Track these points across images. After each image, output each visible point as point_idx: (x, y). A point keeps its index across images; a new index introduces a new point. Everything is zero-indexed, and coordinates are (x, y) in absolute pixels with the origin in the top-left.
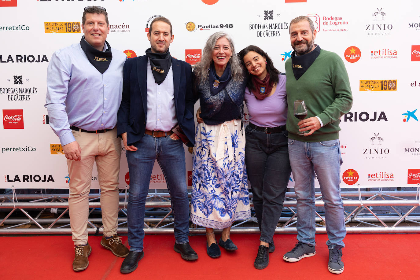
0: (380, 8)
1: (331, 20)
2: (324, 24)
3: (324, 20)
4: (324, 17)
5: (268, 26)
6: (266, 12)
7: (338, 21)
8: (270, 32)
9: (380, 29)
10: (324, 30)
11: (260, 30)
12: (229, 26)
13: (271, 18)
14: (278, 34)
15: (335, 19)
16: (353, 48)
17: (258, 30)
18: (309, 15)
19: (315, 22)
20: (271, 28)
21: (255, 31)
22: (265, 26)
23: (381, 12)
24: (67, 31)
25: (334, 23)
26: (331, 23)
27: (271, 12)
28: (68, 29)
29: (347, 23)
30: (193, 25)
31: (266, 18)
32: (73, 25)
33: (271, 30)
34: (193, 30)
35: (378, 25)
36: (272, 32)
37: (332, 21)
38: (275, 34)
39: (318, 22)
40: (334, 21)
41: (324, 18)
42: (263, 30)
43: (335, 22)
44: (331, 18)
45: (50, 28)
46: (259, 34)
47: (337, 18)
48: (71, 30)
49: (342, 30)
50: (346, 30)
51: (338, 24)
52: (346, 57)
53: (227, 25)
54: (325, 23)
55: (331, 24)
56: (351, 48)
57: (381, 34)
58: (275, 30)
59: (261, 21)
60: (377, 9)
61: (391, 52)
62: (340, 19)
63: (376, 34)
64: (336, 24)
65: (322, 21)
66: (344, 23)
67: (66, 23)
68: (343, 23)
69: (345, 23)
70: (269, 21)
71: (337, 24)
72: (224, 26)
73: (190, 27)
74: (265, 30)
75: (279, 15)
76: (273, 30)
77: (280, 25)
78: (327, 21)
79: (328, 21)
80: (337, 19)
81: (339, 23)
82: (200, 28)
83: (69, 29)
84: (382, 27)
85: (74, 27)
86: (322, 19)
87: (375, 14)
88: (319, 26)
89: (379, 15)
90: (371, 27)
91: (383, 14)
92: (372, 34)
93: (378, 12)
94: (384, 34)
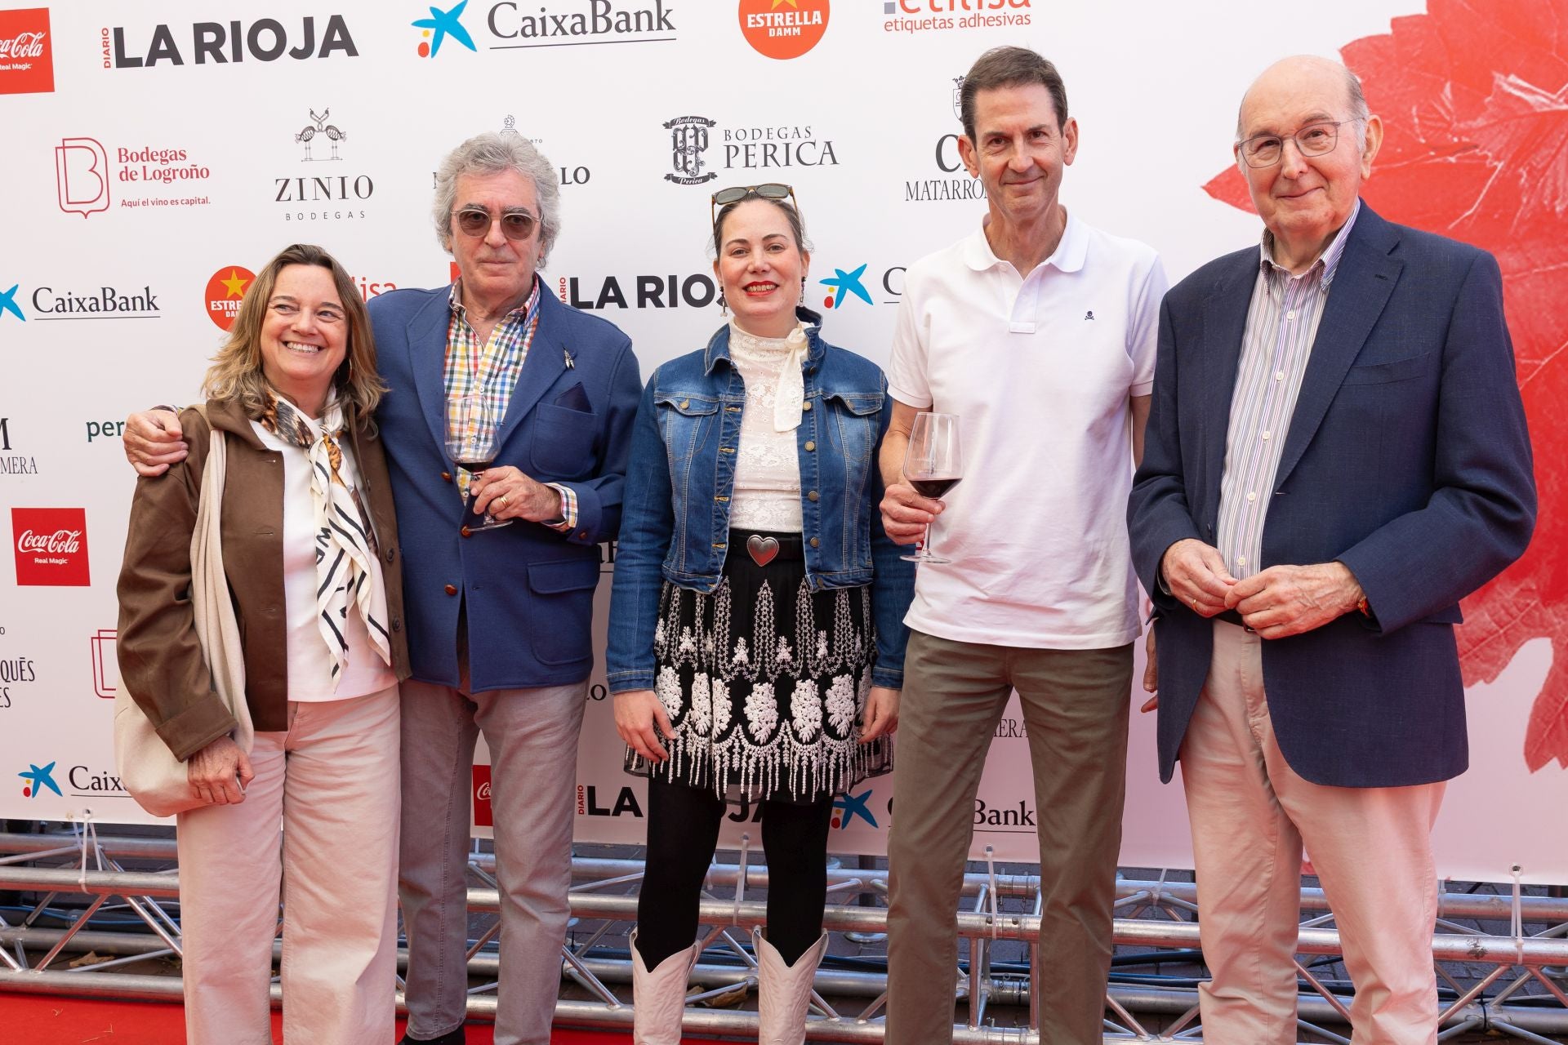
0: (319, 112)
1: (146, 163)
2: (124, 175)
3: (120, 161)
4: (120, 150)
7: (173, 165)
9: (328, 194)
10: (124, 203)
15: (159, 157)
16: (234, 274)
18: (67, 143)
19: (91, 170)
23: (325, 124)
25: (157, 174)
26: (149, 175)
29: (205, 172)
35: (318, 180)
37: (152, 166)
39: (100, 169)
40: (158, 166)
41: (123, 155)
43: (162, 168)
44: (147, 155)
47: (169, 155)
49: (190, 202)
50: (204, 202)
51: (174, 178)
52: (213, 309)
54: (127, 175)
55: (148, 177)
56: (225, 273)
57: (331, 216)
60: (312, 113)
61: (375, 288)
62: (179, 156)
63: (313, 216)
64: (166, 177)
65: (116, 167)
66: (194, 172)
68: (189, 174)
69: (200, 174)
71: (171, 176)
78: (131, 166)
79: (135, 166)
80: (168, 158)
81: (178, 174)
84: (336, 191)
86: (113, 157)
87: (306, 136)
88: (105, 185)
89: (321, 139)
90: (293, 188)
91: (336, 134)
92: (301, 216)
93: (315, 125)
94: (344, 215)
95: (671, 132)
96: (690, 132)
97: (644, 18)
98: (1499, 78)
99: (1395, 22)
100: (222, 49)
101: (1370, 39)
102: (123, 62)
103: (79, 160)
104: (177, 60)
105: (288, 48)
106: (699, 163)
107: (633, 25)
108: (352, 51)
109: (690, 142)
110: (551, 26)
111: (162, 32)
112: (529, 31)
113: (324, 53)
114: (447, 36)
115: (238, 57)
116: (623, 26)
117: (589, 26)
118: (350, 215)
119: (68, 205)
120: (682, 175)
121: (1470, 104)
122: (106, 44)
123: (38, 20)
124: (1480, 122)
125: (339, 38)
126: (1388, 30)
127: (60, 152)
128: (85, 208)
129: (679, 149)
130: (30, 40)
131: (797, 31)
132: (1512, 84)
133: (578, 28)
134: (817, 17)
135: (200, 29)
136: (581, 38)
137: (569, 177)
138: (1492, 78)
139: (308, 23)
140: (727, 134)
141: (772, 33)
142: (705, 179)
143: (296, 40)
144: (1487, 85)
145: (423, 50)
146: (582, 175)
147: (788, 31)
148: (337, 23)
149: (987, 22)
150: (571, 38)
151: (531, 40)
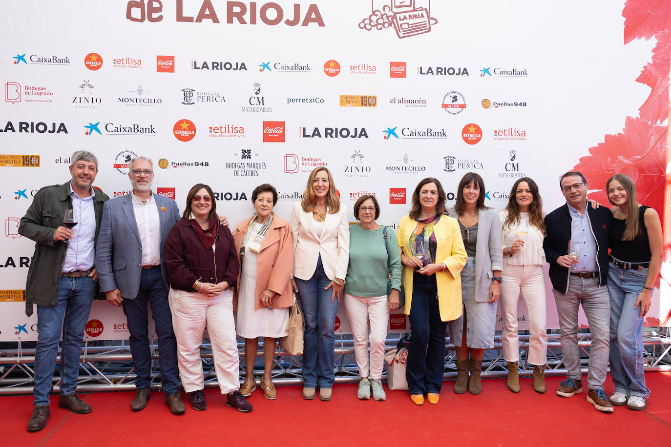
1: (309, 161)
2: (303, 164)
5: (246, 165)
6: (243, 151)
7: (317, 162)
8: (248, 172)
9: (359, 171)
10: (303, 171)
11: (237, 170)
12: (204, 164)
13: (249, 157)
14: (256, 174)
15: (313, 160)
17: (234, 169)
18: (287, 155)
19: (294, 162)
20: (248, 167)
21: (232, 170)
22: (242, 165)
23: (359, 154)
24: (24, 165)
25: (312, 164)
26: (310, 164)
27: (249, 151)
28: (25, 162)
29: (326, 164)
30: (166, 162)
31: (243, 157)
32: (31, 158)
33: (248, 169)
34: (166, 167)
35: (356, 167)
36: (250, 172)
37: (311, 162)
38: (253, 174)
39: (296, 162)
40: (313, 162)
41: (303, 159)
42: (241, 169)
44: (310, 159)
45: (4, 161)
46: (236, 173)
47: (316, 159)
48: (29, 164)
53: (202, 163)
57: (359, 176)
58: (253, 170)
59: (239, 160)
60: (356, 151)
61: (370, 194)
62: (319, 160)
63: (354, 176)
64: (315, 165)
65: (301, 162)
66: (323, 164)
67: (24, 156)
68: (321, 164)
70: (246, 160)
72: (199, 164)
73: (163, 164)
74: (243, 169)
75: (257, 154)
76: (251, 169)
77: (258, 165)
78: (305, 162)
79: (307, 162)
81: (318, 164)
82: (174, 165)
83: (27, 163)
84: (361, 170)
85: (32, 161)
86: (300, 159)
87: (354, 156)
88: (297, 166)
89: (357, 158)
90: (349, 169)
91: (361, 156)
92: (351, 176)
93: (356, 154)
94: (363, 176)
95: (445, 159)
96: (450, 160)
97: (440, 134)
98: (619, 156)
99: (599, 144)
100: (332, 134)
101: (594, 147)
102: (305, 136)
103: (290, 160)
104: (320, 136)
105: (350, 135)
106: (451, 167)
107: (437, 135)
108: (367, 137)
109: (450, 162)
110: (417, 134)
111: (316, 129)
112: (412, 135)
113: (360, 137)
114: (391, 134)
115: (336, 136)
116: (434, 135)
117: (426, 135)
118: (364, 176)
119: (286, 171)
120: (447, 169)
121: (613, 162)
122: (300, 131)
123: (282, 124)
124: (615, 165)
125: (364, 133)
126: (597, 146)
127: (285, 157)
128: (291, 172)
129: (447, 163)
130: (279, 129)
131: (475, 139)
132: (621, 158)
133: (424, 135)
134: (479, 136)
135: (327, 129)
136: (424, 137)
137: (420, 169)
138: (617, 157)
139: (356, 130)
140: (458, 161)
141: (469, 139)
142: (453, 171)
143: (352, 133)
144: (617, 158)
145: (385, 138)
146: (423, 169)
147: (473, 139)
148: (363, 130)
149: (516, 139)
150: (422, 137)
151: (412, 137)
